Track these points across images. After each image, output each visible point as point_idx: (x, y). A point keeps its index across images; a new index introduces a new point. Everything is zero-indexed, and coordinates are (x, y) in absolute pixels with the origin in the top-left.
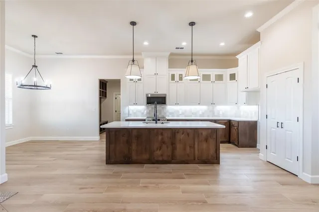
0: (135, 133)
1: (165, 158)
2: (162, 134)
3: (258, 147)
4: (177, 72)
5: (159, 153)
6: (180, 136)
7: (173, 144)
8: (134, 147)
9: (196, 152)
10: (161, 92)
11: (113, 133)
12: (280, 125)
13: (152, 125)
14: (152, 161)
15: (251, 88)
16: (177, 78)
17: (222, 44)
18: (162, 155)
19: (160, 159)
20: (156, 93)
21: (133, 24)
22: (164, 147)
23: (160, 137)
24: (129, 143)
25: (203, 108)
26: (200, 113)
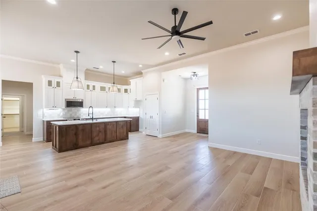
0: (80, 128)
1: (101, 141)
2: (99, 127)
3: (140, 130)
4: (91, 83)
5: (97, 138)
6: (109, 127)
7: (105, 131)
8: (80, 137)
9: (118, 134)
10: (79, 98)
11: (64, 129)
12: (151, 117)
13: (91, 121)
14: (93, 144)
15: (138, 99)
16: (91, 88)
17: (123, 72)
18: (99, 140)
19: (98, 142)
20: (75, 98)
21: (77, 52)
22: (100, 134)
23: (98, 129)
24: (76, 134)
25: (108, 110)
26: (106, 113)
